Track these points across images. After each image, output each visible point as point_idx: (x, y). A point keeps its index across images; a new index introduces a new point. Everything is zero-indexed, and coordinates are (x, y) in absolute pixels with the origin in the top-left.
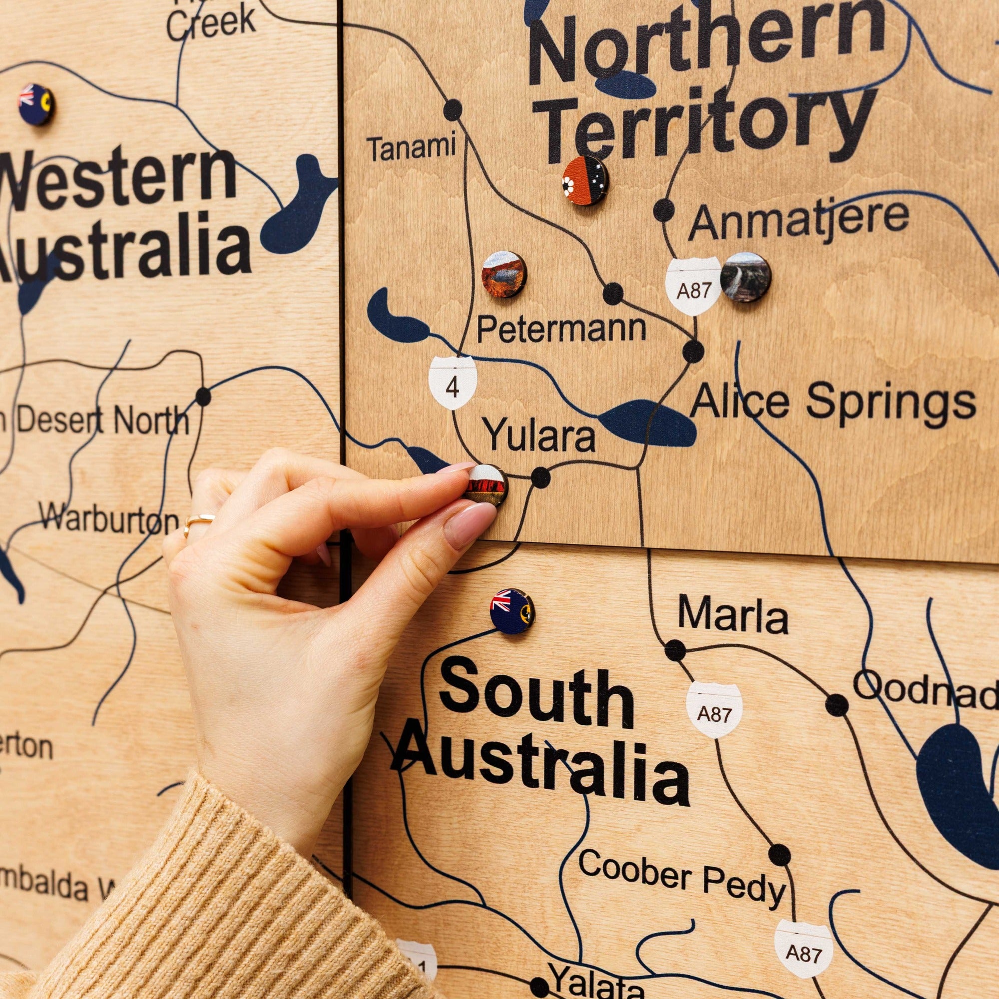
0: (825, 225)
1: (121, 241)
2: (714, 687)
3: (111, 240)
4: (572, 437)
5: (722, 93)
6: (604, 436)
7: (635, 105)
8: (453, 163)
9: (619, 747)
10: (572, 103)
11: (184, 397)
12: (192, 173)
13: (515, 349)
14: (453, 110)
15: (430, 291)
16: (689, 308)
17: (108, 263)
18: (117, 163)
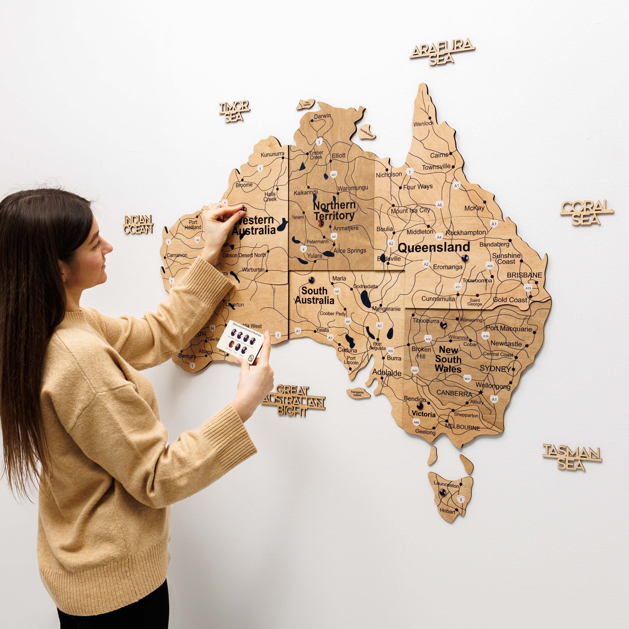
0: (349, 229)
1: (256, 229)
2: (337, 288)
3: (255, 229)
4: (319, 256)
5: (337, 212)
6: (323, 256)
7: (327, 213)
8: (304, 220)
9: (325, 297)
10: (319, 213)
11: (265, 251)
12: (267, 220)
13: (312, 244)
14: (304, 213)
15: (300, 237)
16: (333, 239)
17: (254, 232)
18: (256, 218)
